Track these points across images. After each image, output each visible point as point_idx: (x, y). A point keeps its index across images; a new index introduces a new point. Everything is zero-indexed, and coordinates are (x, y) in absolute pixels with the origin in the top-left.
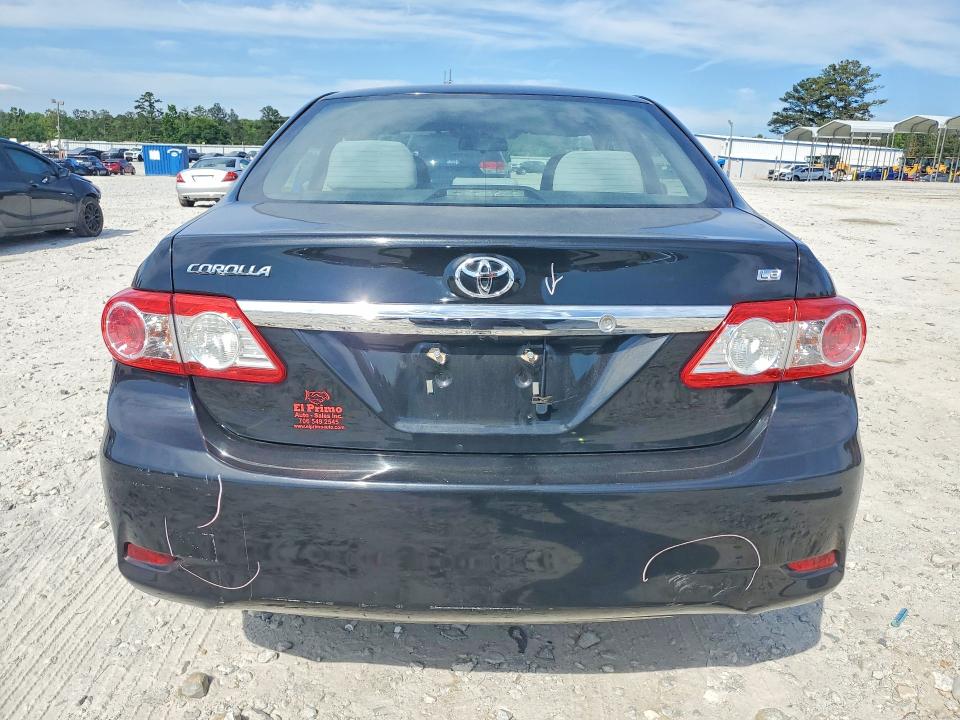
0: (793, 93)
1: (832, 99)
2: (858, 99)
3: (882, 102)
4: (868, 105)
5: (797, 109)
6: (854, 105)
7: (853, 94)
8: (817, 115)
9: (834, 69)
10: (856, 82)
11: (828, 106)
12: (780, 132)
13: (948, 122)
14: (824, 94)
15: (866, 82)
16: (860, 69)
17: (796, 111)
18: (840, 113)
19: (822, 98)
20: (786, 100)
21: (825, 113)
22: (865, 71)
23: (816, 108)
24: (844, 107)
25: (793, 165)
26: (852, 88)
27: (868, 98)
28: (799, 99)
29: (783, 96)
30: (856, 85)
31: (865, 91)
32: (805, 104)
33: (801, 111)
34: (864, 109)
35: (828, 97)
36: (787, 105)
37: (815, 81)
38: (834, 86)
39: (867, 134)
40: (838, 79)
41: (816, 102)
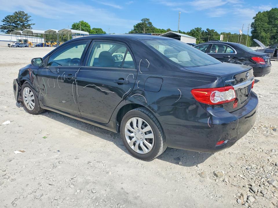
0: (5, 20)
1: (18, 22)
2: (27, 23)
3: (34, 24)
4: (30, 25)
5: (8, 24)
6: (26, 24)
7: (25, 21)
8: (15, 27)
9: (17, 13)
10: (24, 18)
11: (18, 24)
12: (4, 32)
13: (58, 32)
14: (16, 21)
15: (28, 18)
16: (25, 14)
17: (8, 25)
18: (22, 26)
19: (15, 22)
20: (3, 22)
21: (17, 26)
22: (26, 15)
23: (14, 25)
24: (23, 25)
25: (16, 42)
26: (24, 19)
27: (29, 23)
28: (8, 21)
29: (2, 20)
30: (25, 19)
31: (28, 20)
32: (10, 23)
33: (10, 25)
34: (29, 26)
35: (17, 21)
36: (4, 23)
37: (12, 16)
38: (18, 18)
39: (37, 34)
40: (19, 16)
41: (14, 23)
